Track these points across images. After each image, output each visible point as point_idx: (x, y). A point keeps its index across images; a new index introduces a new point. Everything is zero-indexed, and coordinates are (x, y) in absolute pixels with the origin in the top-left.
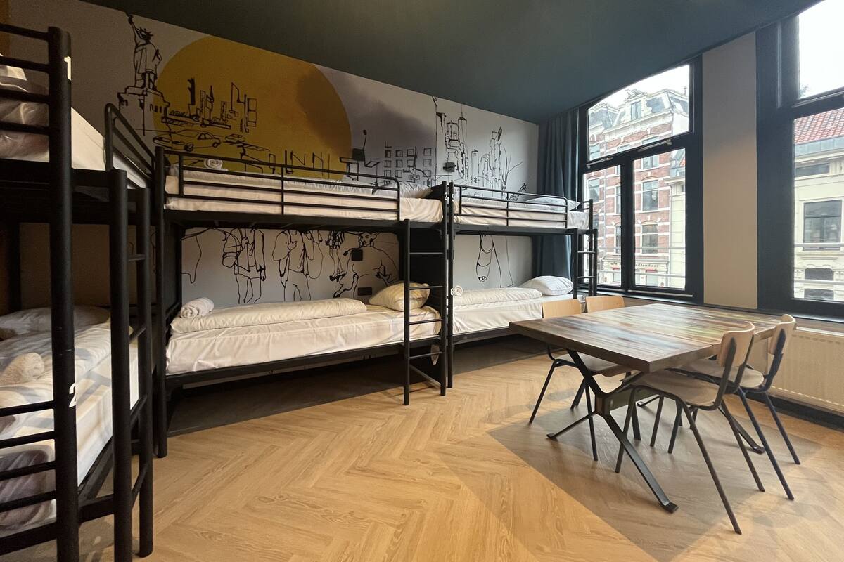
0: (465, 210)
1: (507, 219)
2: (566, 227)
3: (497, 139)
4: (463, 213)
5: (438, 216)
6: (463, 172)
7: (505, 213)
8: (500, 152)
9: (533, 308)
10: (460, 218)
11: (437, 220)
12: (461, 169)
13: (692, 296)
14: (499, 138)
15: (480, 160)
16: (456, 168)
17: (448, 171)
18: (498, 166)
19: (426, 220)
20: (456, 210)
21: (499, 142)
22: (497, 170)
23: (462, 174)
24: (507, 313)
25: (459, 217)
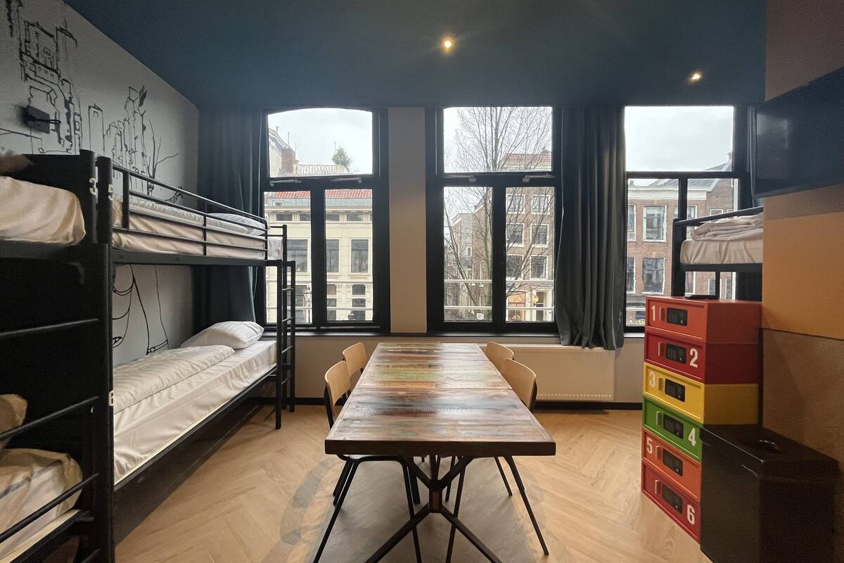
0: (135, 223)
1: (205, 245)
2: (266, 258)
3: (137, 102)
4: (131, 227)
5: (70, 229)
6: (69, 138)
7: (200, 233)
8: (144, 128)
9: (234, 375)
10: (125, 239)
11: (67, 238)
12: (64, 133)
13: (379, 327)
14: (141, 104)
15: (106, 127)
16: (52, 126)
17: (31, 128)
18: (140, 150)
19: (34, 238)
20: (117, 221)
21: (142, 109)
22: (139, 154)
23: (67, 144)
24: (202, 399)
25: (122, 236)
